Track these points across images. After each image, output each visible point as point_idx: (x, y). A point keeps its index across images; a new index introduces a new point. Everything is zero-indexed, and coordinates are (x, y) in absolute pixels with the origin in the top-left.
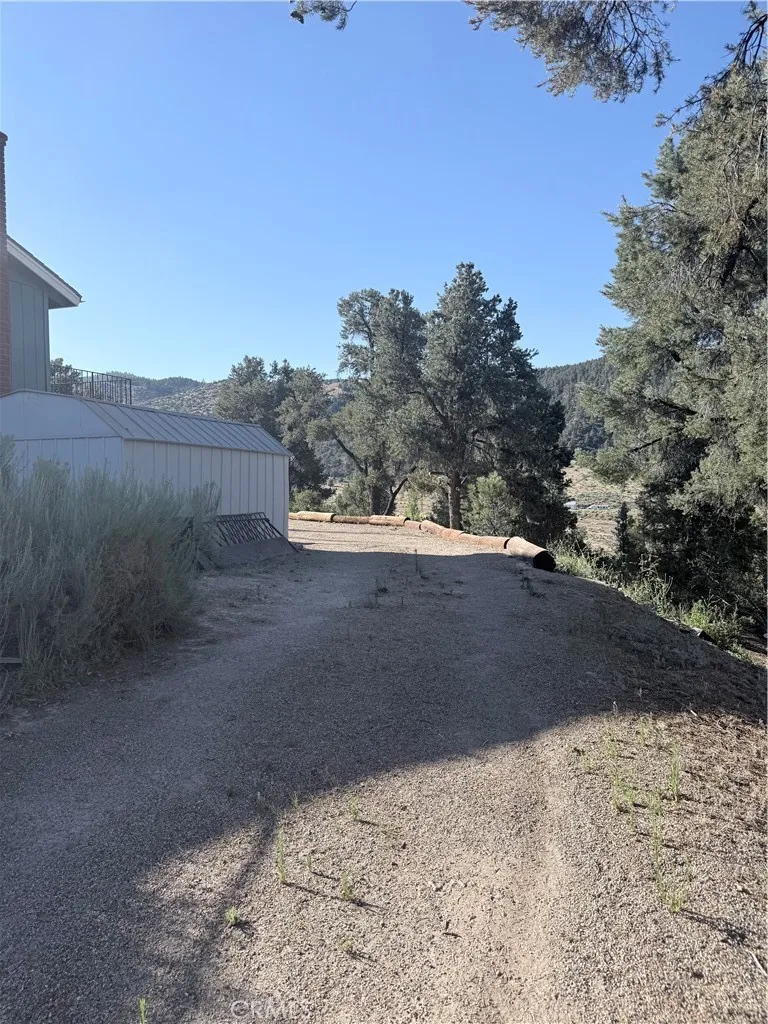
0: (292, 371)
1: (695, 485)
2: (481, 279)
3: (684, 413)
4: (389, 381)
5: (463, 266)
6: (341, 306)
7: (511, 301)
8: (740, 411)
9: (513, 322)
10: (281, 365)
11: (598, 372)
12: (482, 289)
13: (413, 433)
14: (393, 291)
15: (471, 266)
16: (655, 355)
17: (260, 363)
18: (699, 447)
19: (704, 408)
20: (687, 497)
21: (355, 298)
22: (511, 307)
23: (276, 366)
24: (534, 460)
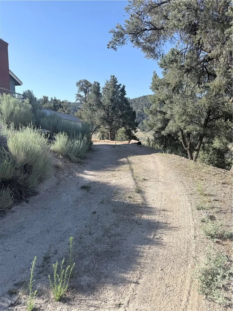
0: (57, 100)
1: (167, 129)
2: (116, 79)
3: (165, 113)
4: (95, 105)
5: (112, 76)
6: (77, 84)
7: (124, 85)
8: (175, 113)
9: (124, 90)
10: (53, 98)
11: (138, 101)
12: (116, 82)
13: (102, 118)
14: (95, 82)
15: (114, 76)
16: (160, 101)
17: (47, 98)
18: (168, 120)
19: (169, 112)
20: (165, 132)
21: (81, 81)
22: (124, 87)
23: (52, 99)
24: (130, 125)
